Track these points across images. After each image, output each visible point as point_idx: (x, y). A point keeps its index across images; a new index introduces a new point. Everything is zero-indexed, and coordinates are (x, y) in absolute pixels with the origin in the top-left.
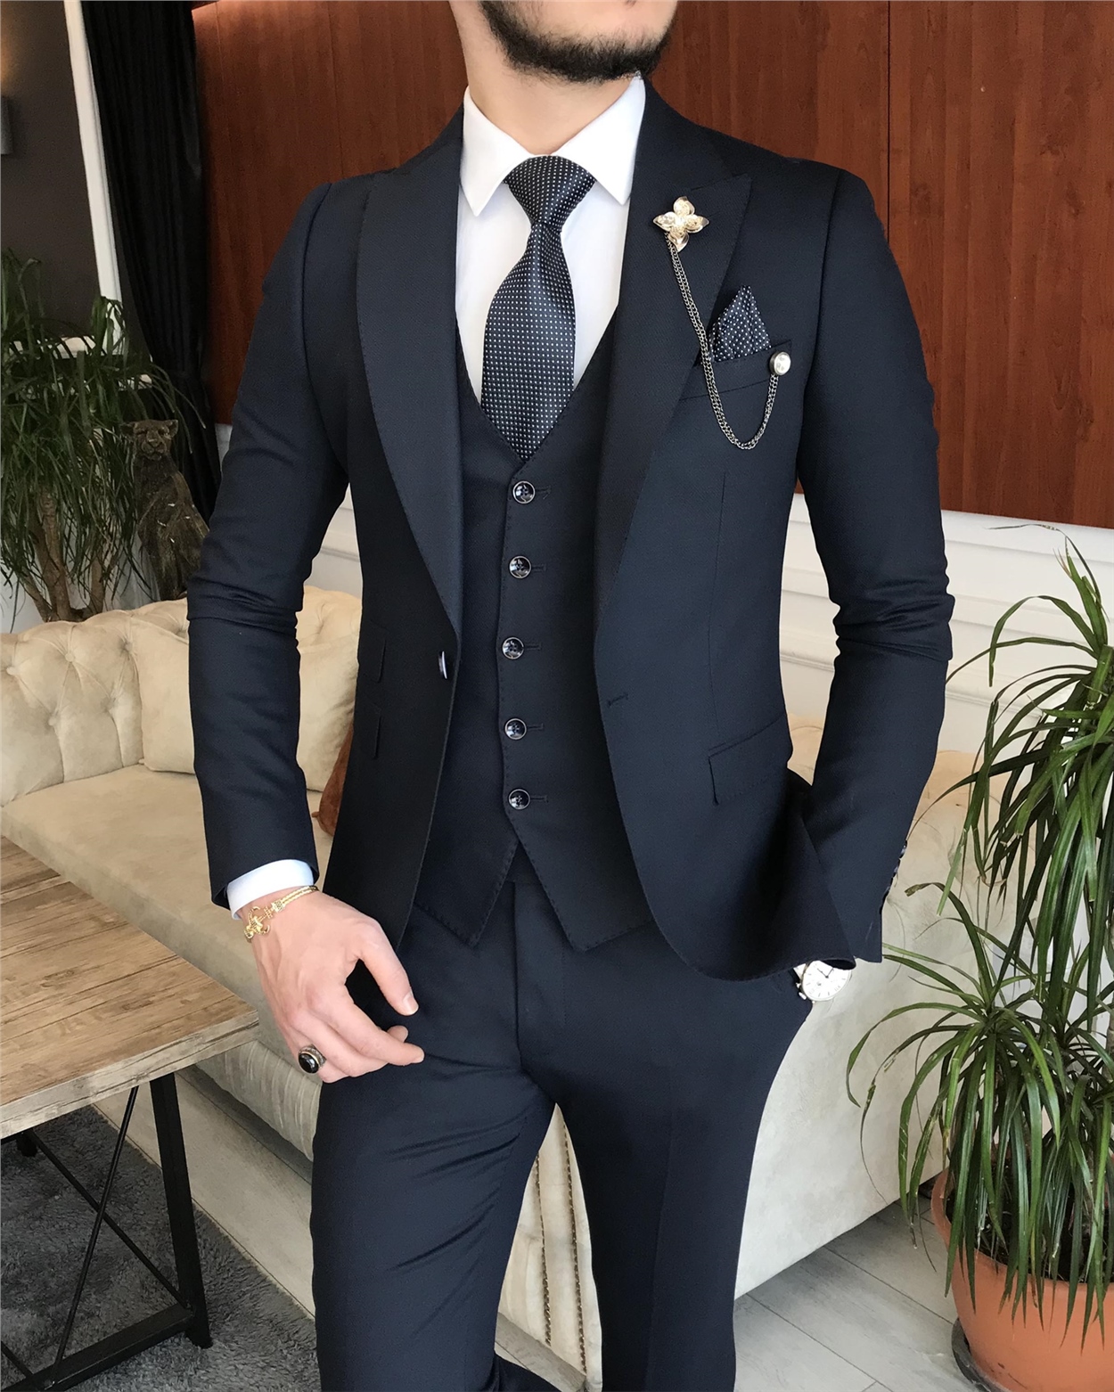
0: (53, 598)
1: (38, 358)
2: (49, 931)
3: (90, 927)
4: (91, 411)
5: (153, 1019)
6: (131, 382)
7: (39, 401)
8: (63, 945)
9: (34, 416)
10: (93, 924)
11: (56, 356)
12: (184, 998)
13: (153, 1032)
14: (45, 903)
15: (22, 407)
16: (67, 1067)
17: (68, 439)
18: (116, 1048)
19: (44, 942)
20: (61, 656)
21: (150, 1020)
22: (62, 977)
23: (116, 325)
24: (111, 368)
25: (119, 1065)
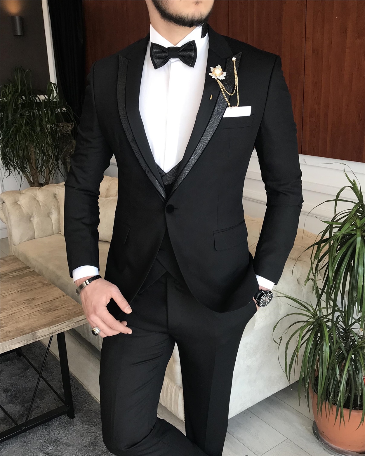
0: (33, 179)
1: (29, 102)
2: (26, 286)
3: (39, 285)
4: (46, 119)
5: (58, 314)
6: (59, 110)
7: (30, 116)
8: (31, 290)
9: (28, 121)
10: (40, 284)
11: (35, 101)
12: (69, 308)
13: (58, 319)
14: (26, 277)
15: (24, 118)
16: (30, 329)
17: (38, 129)
18: (46, 323)
19: (25, 289)
20: (35, 199)
21: (56, 315)
22: (30, 301)
23: (55, 91)
24: (53, 105)
25: (46, 329)
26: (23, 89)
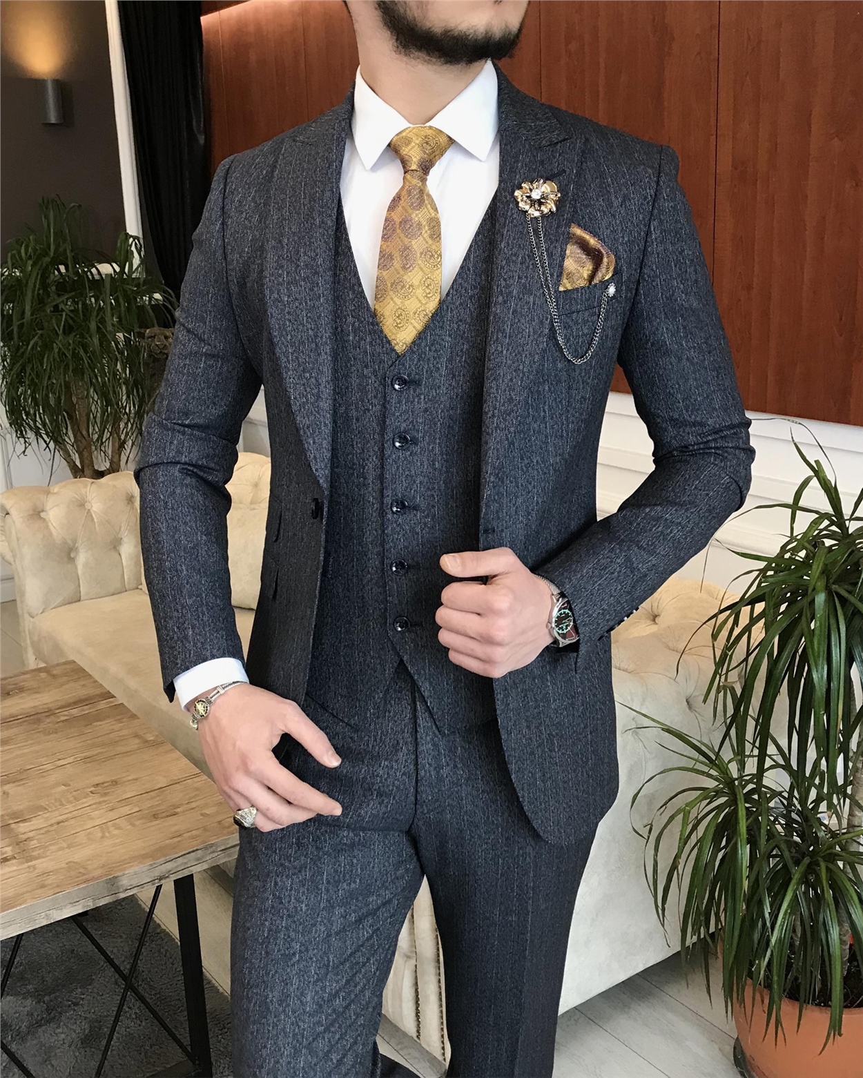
0: (82, 462)
1: (76, 278)
3: (133, 743)
4: (115, 320)
5: (177, 828)
6: (146, 298)
7: (75, 311)
9: (71, 322)
10: (137, 741)
11: (90, 277)
12: (203, 811)
13: (176, 840)
14: (99, 721)
15: (62, 315)
17: (96, 341)
19: (95, 755)
20: (82, 504)
21: (173, 829)
22: (106, 787)
23: (136, 254)
24: (130, 287)
26: (61, 249)
